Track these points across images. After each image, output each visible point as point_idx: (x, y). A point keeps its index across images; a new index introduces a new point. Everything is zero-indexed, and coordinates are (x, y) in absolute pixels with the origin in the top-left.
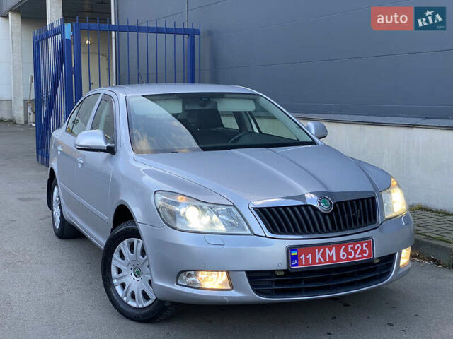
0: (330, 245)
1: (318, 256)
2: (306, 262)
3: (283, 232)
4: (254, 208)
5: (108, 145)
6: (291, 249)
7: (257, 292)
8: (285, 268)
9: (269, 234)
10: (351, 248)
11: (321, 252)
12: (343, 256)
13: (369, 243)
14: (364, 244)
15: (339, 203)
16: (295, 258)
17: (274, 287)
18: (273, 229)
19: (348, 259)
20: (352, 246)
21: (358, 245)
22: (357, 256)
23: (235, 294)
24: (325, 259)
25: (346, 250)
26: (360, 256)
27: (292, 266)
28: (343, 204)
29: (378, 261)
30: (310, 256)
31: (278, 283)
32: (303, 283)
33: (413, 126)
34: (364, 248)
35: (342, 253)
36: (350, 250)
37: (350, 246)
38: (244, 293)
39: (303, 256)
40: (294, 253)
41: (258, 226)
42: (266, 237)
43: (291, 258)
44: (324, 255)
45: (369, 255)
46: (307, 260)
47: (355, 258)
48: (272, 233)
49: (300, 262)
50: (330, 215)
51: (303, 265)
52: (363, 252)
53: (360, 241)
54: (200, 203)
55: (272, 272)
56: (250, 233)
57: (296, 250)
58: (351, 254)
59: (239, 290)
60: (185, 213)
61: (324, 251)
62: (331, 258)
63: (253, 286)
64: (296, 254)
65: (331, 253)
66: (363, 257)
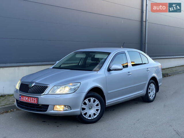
1: (24, 99)
6: (20, 95)
14: (35, 99)
16: (20, 98)
25: (30, 99)
35: (29, 100)
37: (31, 98)
40: (20, 97)
45: (36, 103)
47: (32, 102)
52: (34, 101)
53: (35, 97)
58: (31, 100)
62: (27, 100)
65: (27, 99)
66: (34, 102)
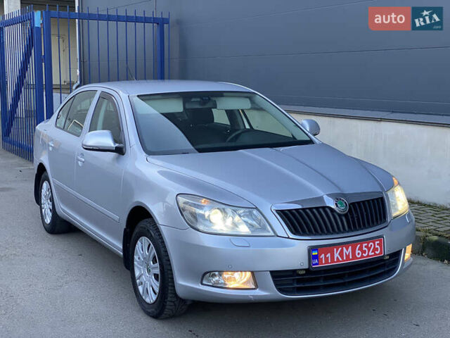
0: (346, 244)
1: (337, 255)
2: (326, 261)
3: (304, 233)
4: (276, 211)
5: (117, 145)
6: (311, 249)
7: (281, 290)
8: (307, 267)
9: (291, 236)
10: (365, 247)
11: (339, 252)
12: (359, 254)
13: (381, 241)
14: (377, 242)
15: (353, 204)
16: (316, 257)
17: (296, 285)
18: (295, 231)
19: (362, 257)
20: (366, 244)
21: (371, 243)
22: (370, 254)
23: (260, 293)
24: (342, 258)
25: (361, 249)
26: (373, 253)
27: (314, 265)
28: (356, 205)
29: (388, 257)
30: (329, 255)
31: (299, 281)
32: (322, 281)
33: (381, 120)
34: (377, 246)
35: (357, 252)
36: (364, 249)
37: (364, 245)
38: (268, 292)
39: (323, 255)
40: (315, 253)
41: (281, 228)
42: (289, 238)
43: (312, 258)
44: (341, 254)
45: (381, 253)
46: (326, 259)
47: (368, 256)
48: (294, 234)
49: (320, 261)
50: (346, 215)
51: (323, 264)
52: (375, 249)
53: (373, 239)
54: (224, 206)
55: (294, 272)
56: (273, 234)
57: (317, 250)
58: (365, 252)
59: (263, 289)
60: (209, 216)
61: (342, 251)
62: (348, 256)
63: (276, 285)
64: (316, 253)
65: (348, 251)
66: (375, 254)
